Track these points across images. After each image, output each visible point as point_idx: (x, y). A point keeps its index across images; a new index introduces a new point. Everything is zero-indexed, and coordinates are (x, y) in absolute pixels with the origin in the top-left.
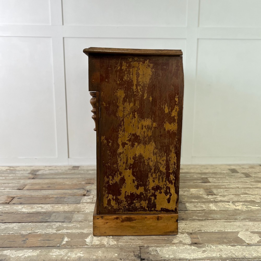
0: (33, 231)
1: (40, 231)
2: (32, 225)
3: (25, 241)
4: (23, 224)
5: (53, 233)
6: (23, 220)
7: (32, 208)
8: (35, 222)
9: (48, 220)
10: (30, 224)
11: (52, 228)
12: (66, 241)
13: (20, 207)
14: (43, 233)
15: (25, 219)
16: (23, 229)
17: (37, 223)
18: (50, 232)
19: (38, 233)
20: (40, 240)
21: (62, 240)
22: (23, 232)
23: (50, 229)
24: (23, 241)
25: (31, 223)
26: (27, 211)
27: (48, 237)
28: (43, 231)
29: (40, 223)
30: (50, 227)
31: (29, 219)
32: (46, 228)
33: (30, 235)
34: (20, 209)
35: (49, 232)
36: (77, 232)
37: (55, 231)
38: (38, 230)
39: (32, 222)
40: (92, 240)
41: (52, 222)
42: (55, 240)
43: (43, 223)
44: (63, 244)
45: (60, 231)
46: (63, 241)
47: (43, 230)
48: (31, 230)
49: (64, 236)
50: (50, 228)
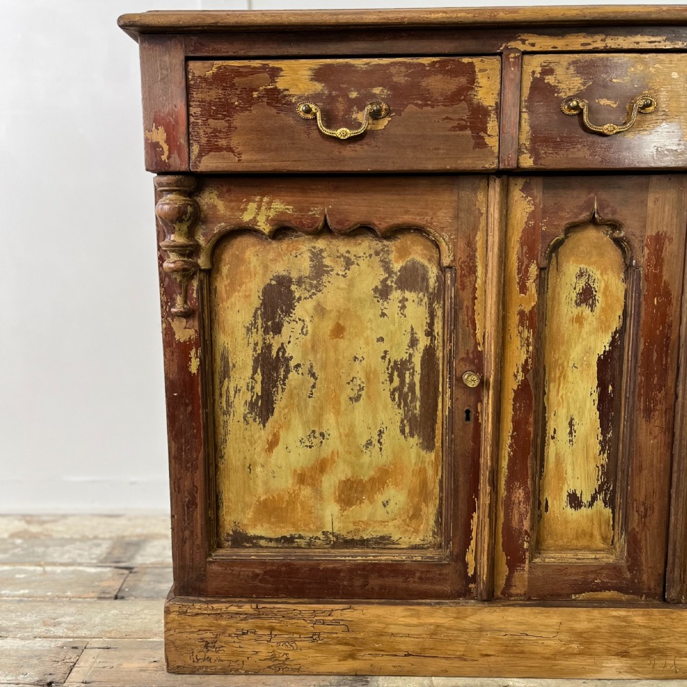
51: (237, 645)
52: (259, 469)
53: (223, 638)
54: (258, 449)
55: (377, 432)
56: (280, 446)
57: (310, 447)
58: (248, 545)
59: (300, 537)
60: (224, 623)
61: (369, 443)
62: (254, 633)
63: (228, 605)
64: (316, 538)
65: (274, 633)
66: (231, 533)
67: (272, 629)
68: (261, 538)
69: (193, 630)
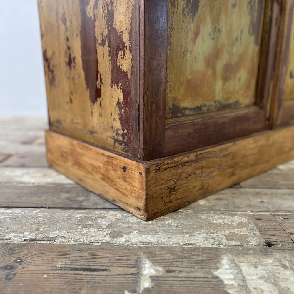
0: (42, 232)
1: (63, 233)
2: (40, 214)
3: (12, 268)
4: (18, 211)
5: (102, 243)
6: (20, 200)
7: (45, 175)
8: (49, 208)
9: (83, 204)
10: (34, 212)
11: (99, 228)
12: (151, 277)
13: (19, 172)
14: (72, 242)
15: (24, 198)
16: (14, 227)
17: (54, 210)
18: (93, 239)
19: (58, 241)
20: (61, 269)
21: (133, 271)
22: (12, 235)
23: (92, 230)
24: (5, 268)
25: (38, 210)
26: (32, 180)
27: (87, 258)
28: (71, 235)
29: (63, 211)
30: (90, 222)
31: (34, 200)
32: (80, 225)
33: (32, 246)
34: (18, 176)
35: (89, 239)
36: (176, 241)
37: (107, 236)
38: (57, 232)
39: (42, 207)
40: (240, 276)
41: (96, 209)
42: (114, 270)
43: (72, 210)
44: (142, 289)
45: (122, 236)
46: (138, 275)
47: (71, 231)
48: (38, 230)
49: (139, 257)
50: (90, 226)
51: (186, 185)
52: (188, 55)
53: (180, 182)
54: (189, 39)
55: (240, 32)
56: (200, 37)
57: (214, 39)
58: (179, 115)
59: (205, 106)
60: (179, 171)
61: (237, 39)
62: (194, 173)
63: (182, 157)
64: (212, 105)
65: (203, 170)
66: (171, 107)
67: (202, 168)
68: (186, 109)
69: (164, 182)
